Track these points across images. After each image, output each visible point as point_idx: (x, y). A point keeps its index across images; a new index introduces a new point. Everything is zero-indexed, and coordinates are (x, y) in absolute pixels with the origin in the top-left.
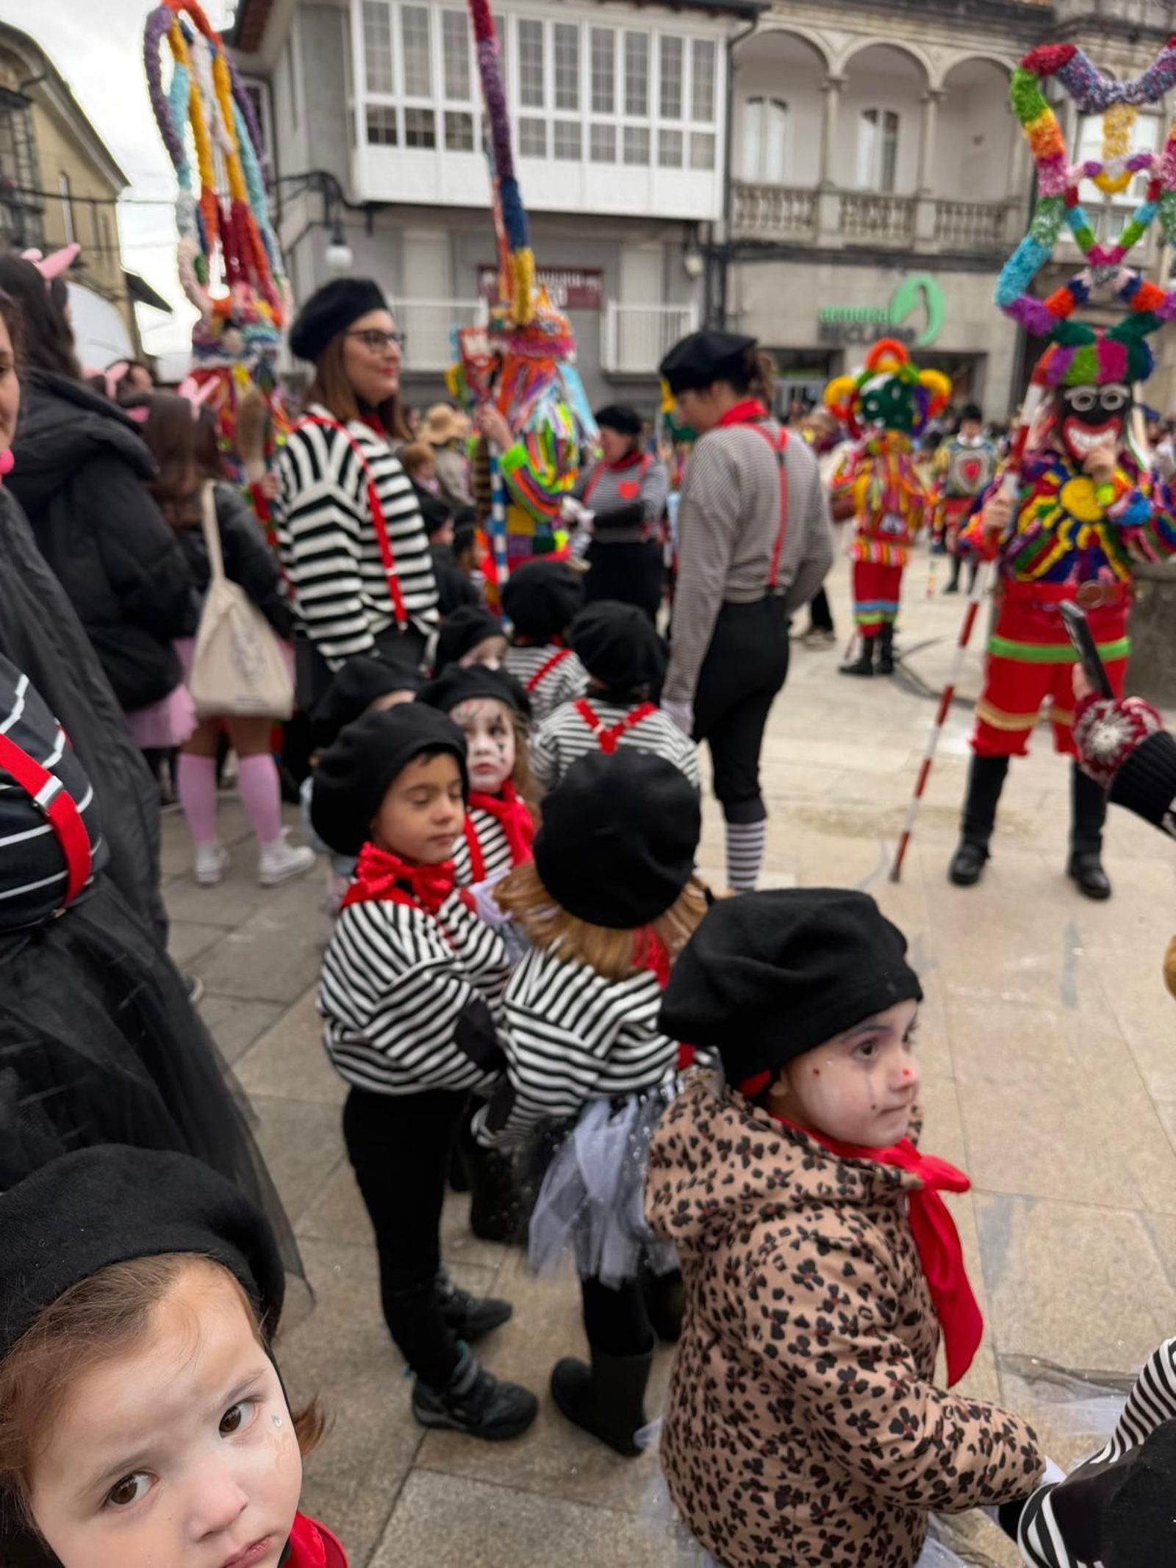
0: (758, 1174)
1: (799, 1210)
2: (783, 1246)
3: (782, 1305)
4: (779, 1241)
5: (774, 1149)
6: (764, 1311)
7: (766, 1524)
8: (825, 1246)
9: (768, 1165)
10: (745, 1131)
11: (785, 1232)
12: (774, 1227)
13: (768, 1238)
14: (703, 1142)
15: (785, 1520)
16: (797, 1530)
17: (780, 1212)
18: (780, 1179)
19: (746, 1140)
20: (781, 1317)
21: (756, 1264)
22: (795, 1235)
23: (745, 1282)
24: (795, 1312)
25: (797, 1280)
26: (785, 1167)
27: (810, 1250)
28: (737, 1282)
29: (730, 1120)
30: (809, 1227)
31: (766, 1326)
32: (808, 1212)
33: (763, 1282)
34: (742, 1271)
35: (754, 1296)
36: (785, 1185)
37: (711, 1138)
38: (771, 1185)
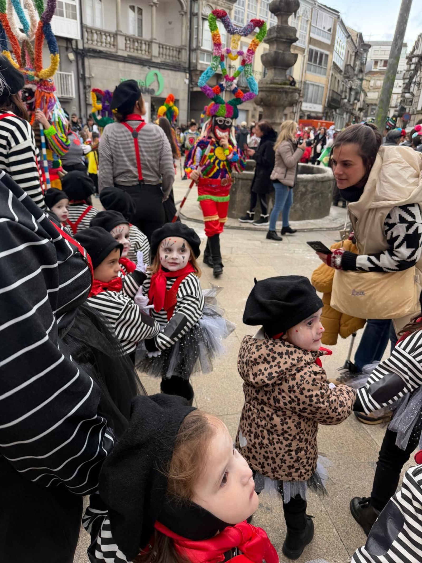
0: (293, 359)
1: (306, 367)
2: (307, 377)
3: (310, 393)
4: (305, 376)
5: (295, 352)
6: (306, 397)
7: (292, 461)
8: (316, 373)
9: (295, 356)
10: (286, 348)
11: (305, 374)
12: (302, 373)
13: (301, 376)
14: (272, 354)
15: (298, 457)
16: (301, 459)
17: (302, 369)
18: (299, 360)
19: (287, 351)
20: (311, 396)
21: (301, 385)
22: (309, 373)
23: (298, 391)
24: (314, 393)
25: (313, 385)
26: (300, 356)
27: (313, 376)
28: (294, 392)
29: (280, 346)
30: (311, 370)
31: (307, 400)
32: (308, 366)
33: (304, 389)
34: (295, 388)
35: (302, 393)
36: (302, 361)
37: (275, 353)
38: (298, 362)
